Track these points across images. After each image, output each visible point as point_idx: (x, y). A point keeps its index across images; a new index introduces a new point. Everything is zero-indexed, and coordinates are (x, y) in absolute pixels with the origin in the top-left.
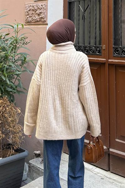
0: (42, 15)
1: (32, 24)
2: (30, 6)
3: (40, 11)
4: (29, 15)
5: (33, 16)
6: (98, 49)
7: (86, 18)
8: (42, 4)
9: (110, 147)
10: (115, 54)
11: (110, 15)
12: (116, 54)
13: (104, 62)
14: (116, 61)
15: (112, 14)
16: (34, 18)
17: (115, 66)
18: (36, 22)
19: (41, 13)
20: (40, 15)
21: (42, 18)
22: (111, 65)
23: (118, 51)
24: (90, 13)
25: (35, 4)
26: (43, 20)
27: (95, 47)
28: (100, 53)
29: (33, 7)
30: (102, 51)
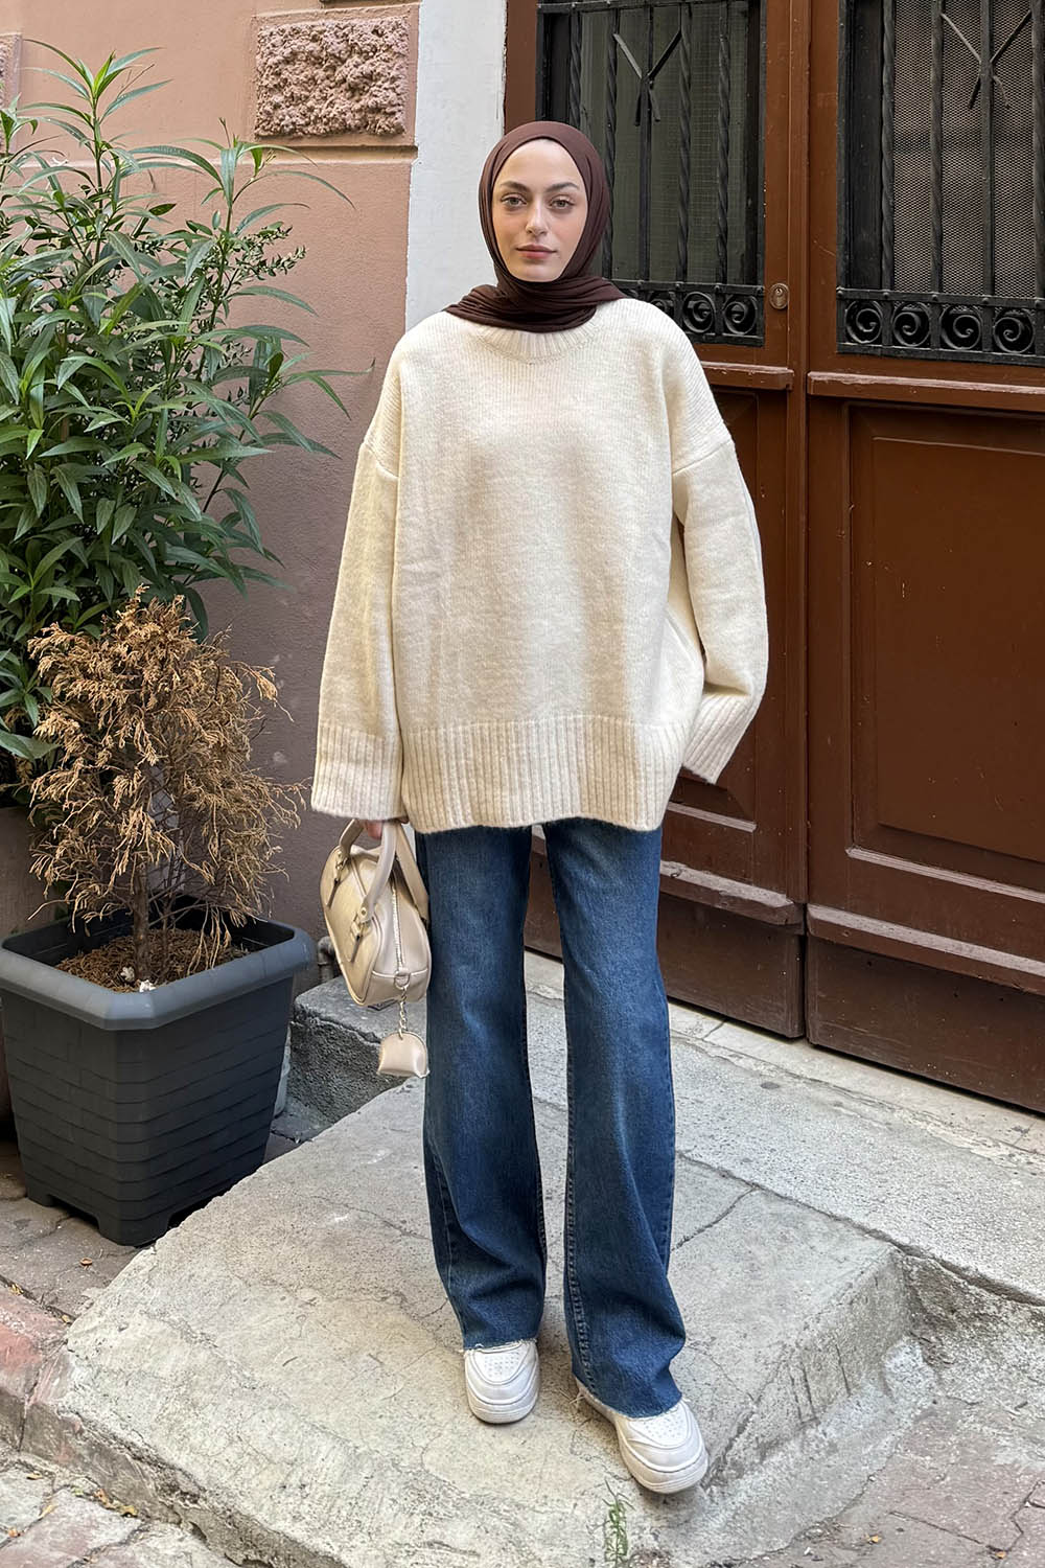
0: (379, 94)
1: (305, 143)
2: (296, 32)
3: (366, 68)
4: (287, 92)
5: (317, 93)
6: (740, 306)
7: (657, 113)
8: (376, 22)
9: (811, 899)
10: (851, 340)
11: (820, 104)
12: (855, 338)
13: (782, 386)
14: (862, 379)
15: (833, 98)
16: (322, 109)
17: (850, 407)
18: (337, 137)
19: (370, 77)
20: (362, 92)
21: (377, 109)
22: (826, 403)
23: (867, 319)
24: (688, 85)
25: (330, 23)
26: (382, 121)
27: (718, 294)
28: (753, 332)
29: (314, 39)
30: (765, 319)
